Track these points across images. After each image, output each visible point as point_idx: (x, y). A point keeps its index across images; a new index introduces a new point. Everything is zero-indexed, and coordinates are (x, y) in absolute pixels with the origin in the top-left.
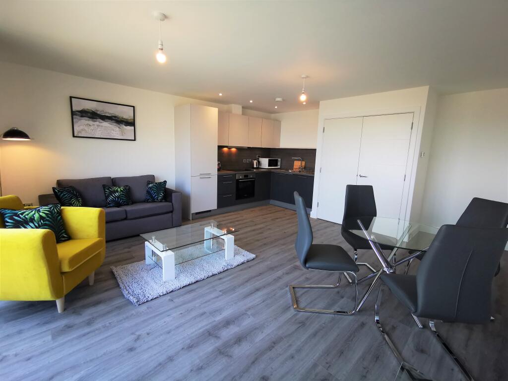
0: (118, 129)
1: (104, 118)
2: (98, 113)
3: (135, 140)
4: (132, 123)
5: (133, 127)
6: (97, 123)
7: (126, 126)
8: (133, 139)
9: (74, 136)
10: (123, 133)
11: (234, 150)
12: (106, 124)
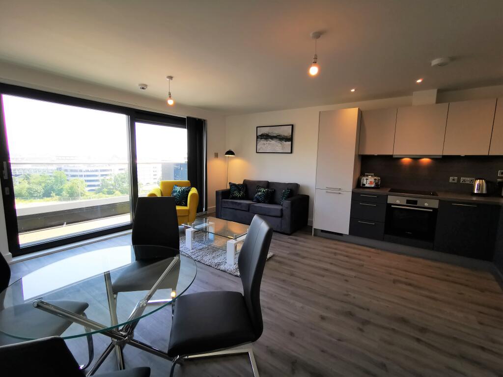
0: (280, 145)
1: (272, 138)
2: (270, 134)
3: (291, 153)
4: (290, 139)
5: (290, 143)
6: (268, 142)
7: (286, 142)
8: (290, 152)
9: (257, 152)
10: (283, 148)
11: (426, 160)
12: (273, 142)
